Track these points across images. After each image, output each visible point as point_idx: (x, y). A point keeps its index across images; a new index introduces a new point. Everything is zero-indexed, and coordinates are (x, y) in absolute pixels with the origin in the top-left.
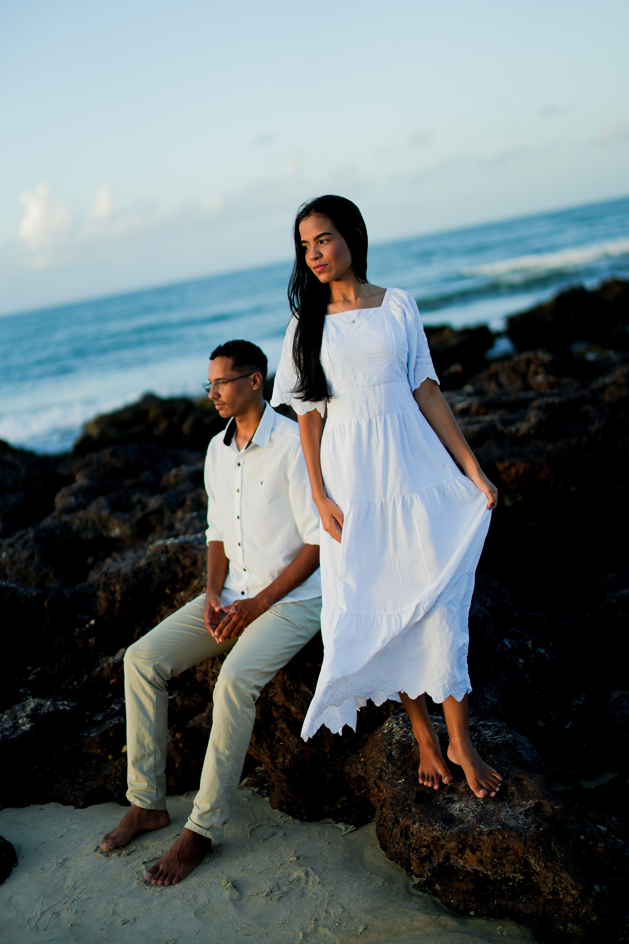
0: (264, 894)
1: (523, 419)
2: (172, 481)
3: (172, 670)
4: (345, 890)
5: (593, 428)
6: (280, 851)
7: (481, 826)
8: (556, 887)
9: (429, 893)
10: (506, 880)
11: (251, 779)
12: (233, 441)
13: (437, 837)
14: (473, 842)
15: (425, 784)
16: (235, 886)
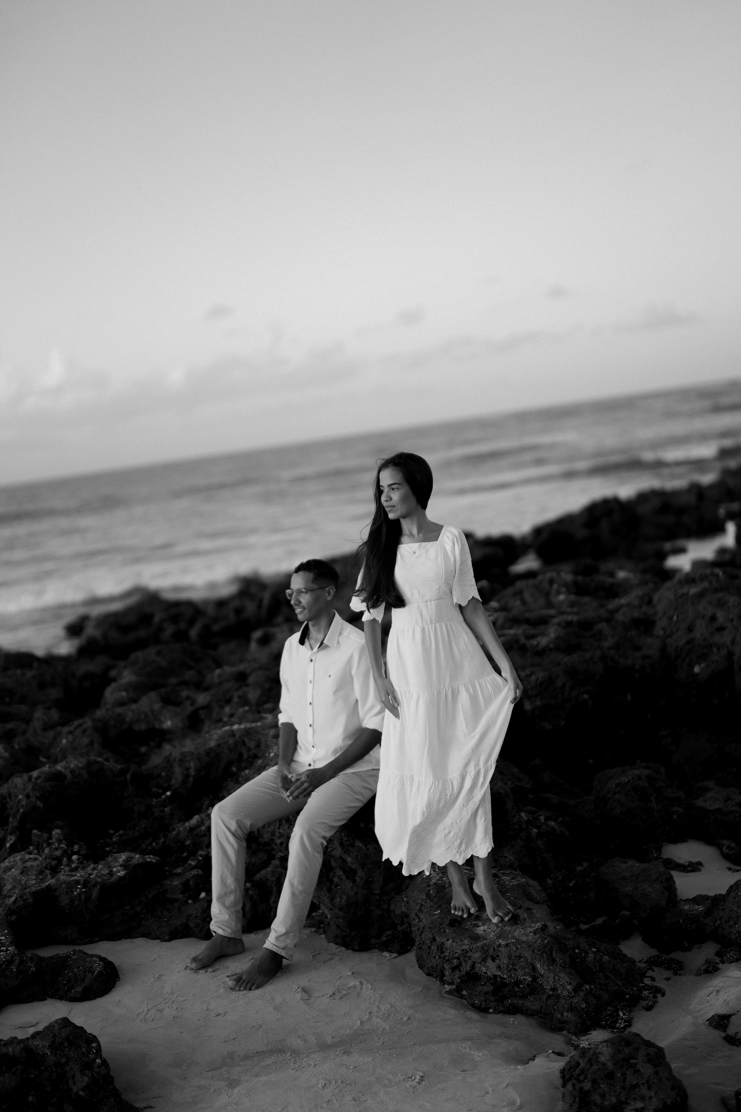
0: (329, 996)
1: (543, 634)
2: (216, 680)
3: (251, 825)
4: (392, 993)
5: (606, 644)
6: (338, 969)
7: (500, 941)
8: (555, 984)
9: (458, 997)
10: (518, 983)
11: (309, 922)
12: (306, 640)
13: (465, 949)
14: (493, 953)
15: (456, 913)
16: (304, 990)
